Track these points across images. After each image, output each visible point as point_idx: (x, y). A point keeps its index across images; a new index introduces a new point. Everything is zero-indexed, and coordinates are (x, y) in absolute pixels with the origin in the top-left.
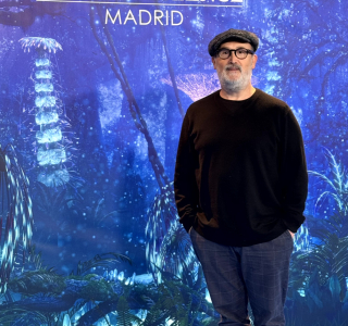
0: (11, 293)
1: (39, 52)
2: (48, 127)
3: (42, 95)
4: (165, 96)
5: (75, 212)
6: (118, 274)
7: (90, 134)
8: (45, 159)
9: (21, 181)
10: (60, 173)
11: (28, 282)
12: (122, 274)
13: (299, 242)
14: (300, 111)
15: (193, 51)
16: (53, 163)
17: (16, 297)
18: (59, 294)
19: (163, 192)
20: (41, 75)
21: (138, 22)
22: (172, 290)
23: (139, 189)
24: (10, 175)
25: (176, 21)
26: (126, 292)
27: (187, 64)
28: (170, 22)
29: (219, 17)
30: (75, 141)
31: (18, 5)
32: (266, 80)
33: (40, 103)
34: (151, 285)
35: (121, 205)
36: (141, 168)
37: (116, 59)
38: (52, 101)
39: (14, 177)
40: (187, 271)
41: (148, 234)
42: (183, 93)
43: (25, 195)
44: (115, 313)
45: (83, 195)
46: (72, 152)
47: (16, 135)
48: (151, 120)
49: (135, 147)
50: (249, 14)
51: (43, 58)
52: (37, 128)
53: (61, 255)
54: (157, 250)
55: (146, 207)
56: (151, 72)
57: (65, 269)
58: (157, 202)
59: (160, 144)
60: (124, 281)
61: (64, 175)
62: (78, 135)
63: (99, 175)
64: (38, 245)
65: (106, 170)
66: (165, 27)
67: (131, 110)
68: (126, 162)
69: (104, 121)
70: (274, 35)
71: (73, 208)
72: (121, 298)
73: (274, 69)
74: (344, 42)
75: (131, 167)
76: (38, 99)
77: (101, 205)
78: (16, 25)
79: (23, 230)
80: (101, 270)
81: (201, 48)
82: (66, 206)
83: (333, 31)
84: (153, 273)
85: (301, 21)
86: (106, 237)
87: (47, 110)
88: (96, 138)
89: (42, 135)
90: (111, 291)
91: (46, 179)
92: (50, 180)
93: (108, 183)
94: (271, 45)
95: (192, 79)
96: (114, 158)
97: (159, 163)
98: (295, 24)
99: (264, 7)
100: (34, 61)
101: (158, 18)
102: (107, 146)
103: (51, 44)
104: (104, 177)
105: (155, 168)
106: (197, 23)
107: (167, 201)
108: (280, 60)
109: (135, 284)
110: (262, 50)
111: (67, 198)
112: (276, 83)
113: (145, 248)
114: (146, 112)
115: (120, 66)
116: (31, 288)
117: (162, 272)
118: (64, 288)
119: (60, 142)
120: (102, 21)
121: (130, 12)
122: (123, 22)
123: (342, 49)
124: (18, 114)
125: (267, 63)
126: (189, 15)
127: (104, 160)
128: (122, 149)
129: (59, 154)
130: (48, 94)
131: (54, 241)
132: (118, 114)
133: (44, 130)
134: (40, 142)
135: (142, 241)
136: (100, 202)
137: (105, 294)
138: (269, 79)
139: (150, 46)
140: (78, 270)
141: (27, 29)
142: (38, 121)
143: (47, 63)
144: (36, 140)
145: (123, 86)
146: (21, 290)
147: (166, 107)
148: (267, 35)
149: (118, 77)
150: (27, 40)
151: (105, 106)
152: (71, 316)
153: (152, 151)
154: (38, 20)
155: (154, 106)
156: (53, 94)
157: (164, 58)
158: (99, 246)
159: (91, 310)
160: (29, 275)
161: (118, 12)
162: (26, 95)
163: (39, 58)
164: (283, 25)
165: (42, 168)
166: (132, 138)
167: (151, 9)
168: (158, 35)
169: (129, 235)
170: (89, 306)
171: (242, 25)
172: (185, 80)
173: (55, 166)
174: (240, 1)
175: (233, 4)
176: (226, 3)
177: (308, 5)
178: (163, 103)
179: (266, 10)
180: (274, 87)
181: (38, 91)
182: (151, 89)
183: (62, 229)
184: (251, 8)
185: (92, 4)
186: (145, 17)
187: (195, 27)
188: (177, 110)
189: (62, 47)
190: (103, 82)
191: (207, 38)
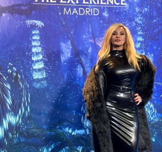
0: (20, 137)
1: (34, 27)
2: (37, 61)
3: (35, 46)
4: (91, 48)
5: (50, 100)
6: (69, 129)
7: (57, 64)
8: (36, 76)
9: (25, 86)
10: (43, 82)
11: (28, 133)
12: (71, 129)
13: (152, 116)
14: (152, 55)
15: (103, 27)
16: (40, 77)
17: (22, 140)
18: (42, 138)
20: (34, 38)
21: (78, 13)
23: (79, 90)
24: (20, 83)
25: (96, 13)
26: (73, 138)
27: (100, 33)
28: (93, 14)
29: (115, 11)
30: (49, 68)
31: (25, 6)
33: (34, 50)
34: (84, 135)
36: (79, 80)
37: (69, 31)
38: (40, 49)
39: (22, 84)
41: (83, 111)
42: (99, 46)
43: (27, 92)
44: (67, 148)
45: (53, 93)
46: (49, 73)
47: (23, 65)
48: (84, 58)
49: (77, 70)
50: (129, 10)
51: (36, 30)
52: (33, 62)
53: (43, 120)
56: (84, 36)
57: (45, 127)
59: (88, 70)
60: (72, 133)
61: (45, 83)
62: (51, 65)
63: (60, 83)
64: (32, 115)
65: (64, 81)
66: (91, 16)
67: (75, 54)
68: (73, 77)
69: (63, 59)
70: (140, 20)
71: (48, 99)
72: (70, 140)
73: (141, 35)
75: (75, 80)
76: (33, 48)
77: (61, 97)
78: (24, 15)
79: (26, 109)
80: (61, 127)
81: (107, 26)
82: (46, 98)
84: (85, 129)
85: (153, 13)
86: (64, 112)
87: (37, 54)
88: (59, 66)
89: (35, 65)
90: (66, 137)
91: (36, 85)
92: (38, 85)
93: (64, 87)
94: (139, 24)
96: (67, 76)
98: (150, 15)
99: (136, 7)
100: (31, 31)
101: (88, 12)
102: (64, 70)
103: (39, 23)
104: (63, 85)
106: (105, 14)
108: (143, 31)
109: (76, 134)
110: (135, 27)
111: (46, 94)
112: (141, 42)
113: (81, 117)
114: (82, 55)
115: (70, 34)
116: (30, 135)
117: (89, 129)
118: (44, 136)
119: (43, 68)
120: (62, 13)
121: (75, 9)
122: (72, 13)
124: (24, 55)
125: (137, 32)
126: (102, 10)
127: (63, 77)
128: (71, 71)
129: (42, 74)
130: (38, 46)
131: (40, 114)
132: (69, 55)
133: (36, 63)
134: (34, 68)
135: (80, 114)
136: (61, 96)
137: (63, 139)
138: (138, 40)
139: (84, 24)
140: (51, 127)
141: (29, 17)
142: (33, 59)
143: (38, 32)
144: (32, 67)
145: (72, 43)
146: (25, 136)
147: (91, 52)
148: (137, 20)
149: (69, 38)
150: (28, 22)
151: (63, 52)
152: (47, 149)
153: (85, 73)
154: (33, 12)
156: (40, 46)
157: (90, 30)
158: (60, 116)
159: (56, 146)
160: (28, 129)
161: (70, 9)
162: (28, 46)
163: (34, 30)
164: (144, 15)
165: (35, 80)
166: (76, 67)
167: (85, 8)
168: (88, 19)
169: (74, 112)
170: (56, 144)
171: (126, 15)
172: (100, 40)
173: (41, 79)
174: (125, 4)
175: (122, 5)
176: (118, 5)
177: (156, 6)
178: (90, 50)
179: (137, 8)
180: (140, 44)
181: (33, 45)
182: (84, 44)
183: (44, 108)
184: (130, 8)
185: (58, 6)
186: (82, 12)
187: (105, 16)
188: (96, 54)
189: (44, 25)
190: (62, 41)
191: (109, 21)
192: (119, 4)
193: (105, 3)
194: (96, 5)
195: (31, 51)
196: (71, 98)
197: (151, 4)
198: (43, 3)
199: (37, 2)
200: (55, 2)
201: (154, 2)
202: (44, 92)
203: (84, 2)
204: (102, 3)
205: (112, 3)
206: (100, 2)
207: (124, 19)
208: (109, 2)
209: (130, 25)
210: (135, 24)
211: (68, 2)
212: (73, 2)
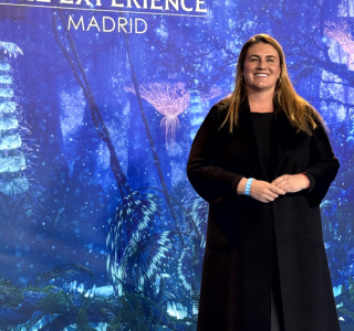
2: (7, 133)
3: (1, 100)
4: (128, 105)
5: (34, 221)
6: (78, 286)
7: (51, 141)
8: (4, 166)
10: (19, 181)
12: (82, 286)
15: (157, 59)
16: (13, 169)
18: (16, 306)
19: (125, 202)
21: (101, 28)
22: (133, 303)
23: (101, 199)
25: (140, 29)
26: (86, 304)
27: (150, 73)
28: (134, 30)
29: (183, 26)
30: (35, 148)
34: (112, 297)
36: (103, 177)
37: (79, 66)
38: (12, 107)
40: (148, 282)
41: (110, 245)
42: (146, 102)
44: (74, 326)
45: (42, 204)
46: (32, 160)
48: (114, 128)
49: (97, 156)
50: (213, 25)
51: (3, 62)
53: (18, 265)
54: (119, 261)
55: (107, 218)
56: (114, 80)
57: (23, 280)
58: (118, 212)
59: (122, 154)
60: (84, 293)
61: (23, 182)
62: (38, 142)
63: (59, 183)
65: (67, 178)
66: (129, 35)
67: (94, 118)
68: (87, 170)
69: (65, 128)
70: (238, 46)
71: (32, 217)
72: (81, 310)
74: (306, 55)
75: (92, 176)
77: (61, 215)
80: (60, 281)
81: (165, 57)
82: (25, 215)
83: (296, 44)
84: (114, 285)
86: (66, 247)
87: (7, 116)
88: (58, 144)
89: (1, 142)
90: (70, 303)
91: (4, 187)
92: (8, 188)
93: (69, 192)
94: (235, 56)
95: (156, 88)
96: (75, 166)
97: (121, 173)
99: (228, 17)
101: (122, 25)
102: (69, 155)
103: (11, 48)
104: (64, 186)
105: (117, 178)
106: (162, 32)
107: (129, 211)
109: (95, 296)
110: (226, 61)
111: (26, 207)
113: (106, 259)
114: (109, 120)
115: (83, 73)
117: (122, 284)
118: (21, 301)
119: (19, 149)
120: (65, 26)
121: (93, 18)
122: (86, 27)
123: (305, 62)
125: (231, 73)
126: (153, 24)
127: (65, 168)
128: (83, 157)
129: (19, 161)
130: (7, 99)
131: (12, 252)
132: (80, 121)
133: (3, 137)
135: (102, 252)
136: (61, 211)
137: (65, 308)
139: (113, 53)
140: (37, 282)
143: (8, 68)
145: (85, 93)
147: (129, 115)
148: (231, 46)
149: (80, 83)
151: (66, 113)
152: (28, 329)
153: (114, 160)
156: (13, 100)
157: (128, 66)
158: (59, 257)
159: (49, 323)
161: (82, 19)
164: (247, 36)
166: (95, 147)
167: (115, 16)
168: (122, 42)
169: (90, 246)
170: (48, 319)
171: (206, 35)
172: (148, 89)
173: (15, 173)
174: (205, 11)
175: (198, 13)
176: (191, 13)
177: (272, 17)
178: (126, 111)
179: (230, 21)
182: (114, 97)
183: (20, 238)
184: (216, 19)
185: (54, 10)
186: (109, 24)
187: (160, 36)
188: (140, 119)
189: (24, 51)
190: (65, 89)
191: (170, 47)
192: (191, 9)
193: (161, 8)
194: (142, 10)
196: (82, 215)
197: (261, 11)
200: (49, 1)
201: (267, 7)
202: (23, 201)
203: (114, 4)
204: (153, 7)
205: (176, 7)
206: (149, 4)
207: (202, 43)
208: (170, 4)
209: (216, 56)
210: (226, 55)
211: (79, 2)
212: (88, 3)
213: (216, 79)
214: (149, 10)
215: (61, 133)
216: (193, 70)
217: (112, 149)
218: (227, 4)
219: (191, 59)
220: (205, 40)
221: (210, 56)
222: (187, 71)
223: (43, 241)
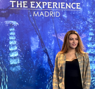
1: (11, 26)
2: (13, 51)
3: (12, 40)
4: (54, 41)
5: (22, 80)
7: (28, 54)
10: (17, 67)
15: (63, 25)
16: (15, 63)
20: (11, 34)
21: (44, 15)
23: (45, 73)
25: (58, 15)
27: (61, 30)
28: (55, 15)
29: (72, 14)
30: (22, 56)
31: (4, 10)
32: (89, 35)
33: (11, 43)
35: (38, 78)
36: (45, 65)
37: (37, 28)
38: (15, 42)
39: (2, 68)
41: (48, 88)
42: (60, 40)
43: (5, 74)
45: (25, 75)
46: (22, 60)
47: (2, 54)
48: (49, 49)
49: (43, 58)
50: (83, 13)
51: (12, 28)
52: (10, 51)
55: (47, 79)
56: (49, 33)
58: (51, 77)
59: (52, 57)
61: (19, 68)
62: (23, 54)
63: (31, 68)
65: (33, 66)
66: (54, 17)
67: (42, 46)
68: (40, 63)
70: (91, 20)
71: (22, 79)
73: (92, 31)
75: (42, 65)
76: (10, 41)
77: (31, 78)
78: (3, 17)
81: (66, 24)
82: (19, 78)
87: (13, 45)
88: (30, 55)
89: (11, 54)
91: (12, 69)
92: (14, 69)
93: (34, 71)
94: (90, 23)
95: (63, 35)
96: (36, 62)
97: (51, 64)
99: (88, 10)
100: (9, 29)
101: (51, 14)
102: (34, 58)
103: (15, 23)
104: (32, 69)
105: (50, 66)
106: (65, 16)
108: (93, 28)
110: (87, 25)
111: (20, 76)
112: (92, 36)
114: (47, 46)
115: (38, 30)
119: (17, 56)
120: (32, 15)
121: (42, 12)
122: (39, 15)
124: (3, 47)
125: (89, 29)
126: (62, 13)
127: (33, 63)
129: (17, 60)
130: (14, 40)
132: (37, 47)
133: (12, 52)
134: (11, 56)
138: (90, 35)
139: (48, 24)
141: (7, 18)
142: (10, 49)
143: (14, 29)
144: (9, 56)
147: (54, 44)
148: (89, 20)
150: (7, 22)
151: (33, 44)
153: (49, 60)
154: (11, 15)
155: (50, 44)
156: (15, 40)
157: (53, 28)
161: (38, 13)
162: (6, 40)
163: (11, 28)
164: (94, 16)
165: (11, 65)
166: (42, 55)
167: (49, 11)
168: (51, 20)
171: (80, 17)
172: (60, 35)
173: (16, 64)
174: (80, 8)
175: (77, 9)
176: (75, 9)
178: (53, 43)
179: (89, 11)
180: (91, 38)
181: (10, 39)
182: (49, 38)
183: (18, 86)
184: (83, 11)
185: (29, 10)
186: (47, 14)
188: (58, 46)
189: (19, 24)
190: (32, 36)
191: (68, 21)
192: (75, 8)
193: (64, 8)
194: (58, 9)
195: (9, 43)
198: (18, 8)
199: (13, 8)
200: (27, 7)
204: (62, 8)
205: (70, 7)
206: (60, 7)
207: (79, 19)
208: (68, 6)
209: (84, 23)
210: (87, 23)
211: (37, 7)
212: (40, 7)
213: (84, 31)
214: (60, 9)
215: (31, 51)
216: (75, 28)
217: (48, 56)
218: (87, 6)
219: (75, 25)
220: (80, 18)
221: (82, 23)
222: (74, 29)
223: (25, 87)
